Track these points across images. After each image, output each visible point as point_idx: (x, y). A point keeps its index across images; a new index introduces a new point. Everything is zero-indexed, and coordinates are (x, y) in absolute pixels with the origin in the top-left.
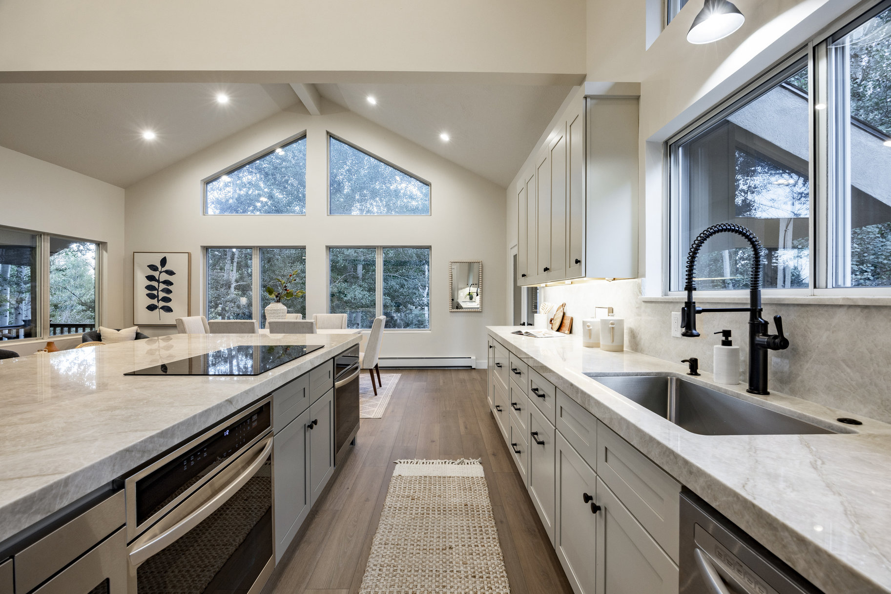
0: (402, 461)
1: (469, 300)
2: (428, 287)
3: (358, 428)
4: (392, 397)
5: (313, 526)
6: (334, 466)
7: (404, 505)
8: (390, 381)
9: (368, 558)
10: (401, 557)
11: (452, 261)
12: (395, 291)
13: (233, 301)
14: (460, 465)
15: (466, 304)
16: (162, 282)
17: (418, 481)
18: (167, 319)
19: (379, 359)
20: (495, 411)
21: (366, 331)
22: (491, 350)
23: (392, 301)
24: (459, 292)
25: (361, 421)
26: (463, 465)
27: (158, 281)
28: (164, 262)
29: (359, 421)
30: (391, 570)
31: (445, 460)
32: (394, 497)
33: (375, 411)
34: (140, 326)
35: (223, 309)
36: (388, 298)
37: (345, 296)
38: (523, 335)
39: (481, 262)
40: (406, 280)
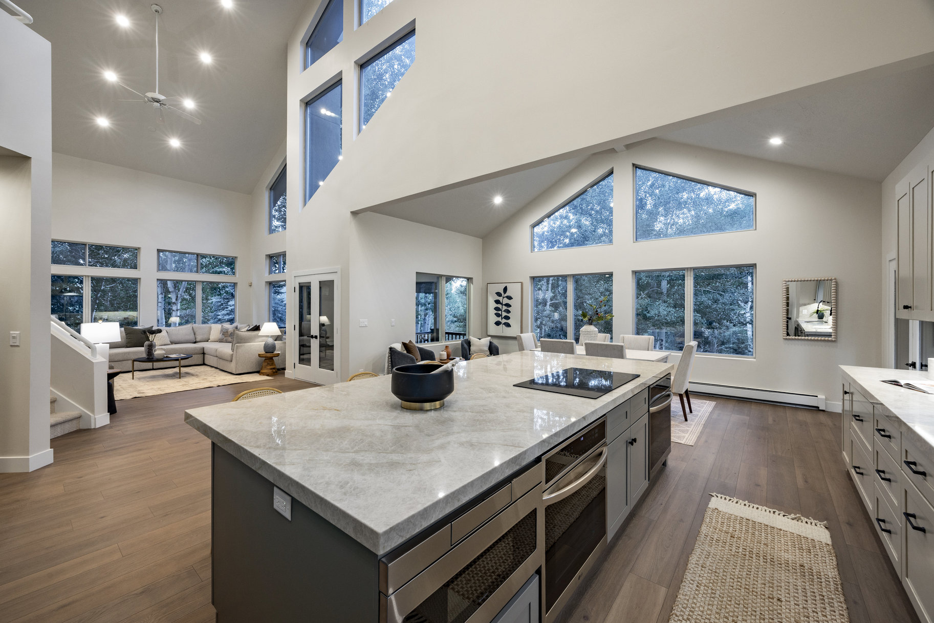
0: (719, 496)
1: (817, 319)
2: (752, 302)
3: (670, 451)
4: (705, 426)
5: (631, 525)
6: (649, 480)
7: (722, 538)
8: (702, 408)
9: (685, 572)
10: (719, 584)
11: (787, 280)
12: (707, 307)
13: (549, 316)
14: (795, 521)
15: (811, 326)
16: (504, 305)
17: (738, 521)
18: (508, 332)
19: (690, 382)
20: (853, 472)
21: (674, 353)
22: (847, 396)
23: (702, 318)
24: (801, 309)
25: (672, 445)
26: (800, 523)
27: (502, 304)
28: (505, 289)
29: (670, 445)
30: (710, 591)
31: (775, 510)
32: (710, 527)
33: (686, 437)
34: (492, 336)
35: (541, 323)
36: (698, 315)
37: (648, 312)
38: (902, 386)
39: (835, 279)
40: (721, 295)
